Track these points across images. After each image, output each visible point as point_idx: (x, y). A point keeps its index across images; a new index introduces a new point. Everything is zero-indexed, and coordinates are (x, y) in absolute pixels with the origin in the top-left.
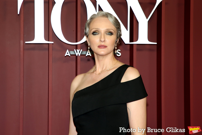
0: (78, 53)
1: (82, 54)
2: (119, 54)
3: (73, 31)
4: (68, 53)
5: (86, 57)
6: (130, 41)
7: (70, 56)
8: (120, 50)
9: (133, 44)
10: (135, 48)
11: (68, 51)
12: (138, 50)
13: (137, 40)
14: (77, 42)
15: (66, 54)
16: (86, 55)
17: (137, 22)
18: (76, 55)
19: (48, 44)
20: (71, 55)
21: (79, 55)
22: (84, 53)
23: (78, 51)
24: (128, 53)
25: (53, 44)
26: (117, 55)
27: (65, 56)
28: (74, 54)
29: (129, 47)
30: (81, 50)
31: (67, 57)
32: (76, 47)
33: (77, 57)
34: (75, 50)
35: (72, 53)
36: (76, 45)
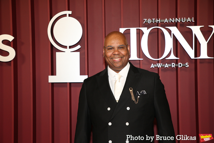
0: (159, 65)
1: (162, 66)
2: (187, 66)
3: (156, 51)
4: (152, 66)
6: (195, 57)
7: (154, 68)
8: (188, 63)
9: (197, 59)
10: (198, 62)
11: (152, 65)
12: (200, 63)
13: (200, 56)
14: (158, 58)
15: (151, 67)
17: (200, 44)
18: (158, 67)
19: (140, 60)
21: (160, 67)
22: (163, 66)
23: (159, 64)
24: (193, 65)
25: (142, 60)
26: (186, 66)
28: (156, 66)
29: (194, 61)
30: (162, 64)
32: (158, 62)
34: (157, 64)
35: (155, 66)
36: (158, 61)
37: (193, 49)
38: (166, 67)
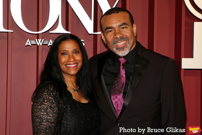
0: (40, 42)
1: (43, 44)
3: (35, 19)
4: (28, 42)
5: (48, 46)
6: (94, 32)
7: (30, 46)
8: (83, 41)
9: (97, 34)
15: (27, 44)
16: (47, 45)
17: (102, 12)
18: (37, 45)
19: (8, 32)
20: (31, 44)
21: (41, 44)
22: (46, 43)
25: (12, 32)
27: (26, 46)
28: (35, 43)
31: (27, 46)
33: (38, 47)
34: (36, 40)
35: (33, 42)
37: (91, 19)
38: (49, 44)
